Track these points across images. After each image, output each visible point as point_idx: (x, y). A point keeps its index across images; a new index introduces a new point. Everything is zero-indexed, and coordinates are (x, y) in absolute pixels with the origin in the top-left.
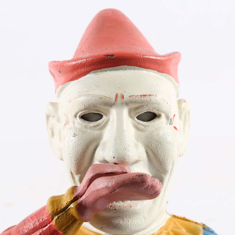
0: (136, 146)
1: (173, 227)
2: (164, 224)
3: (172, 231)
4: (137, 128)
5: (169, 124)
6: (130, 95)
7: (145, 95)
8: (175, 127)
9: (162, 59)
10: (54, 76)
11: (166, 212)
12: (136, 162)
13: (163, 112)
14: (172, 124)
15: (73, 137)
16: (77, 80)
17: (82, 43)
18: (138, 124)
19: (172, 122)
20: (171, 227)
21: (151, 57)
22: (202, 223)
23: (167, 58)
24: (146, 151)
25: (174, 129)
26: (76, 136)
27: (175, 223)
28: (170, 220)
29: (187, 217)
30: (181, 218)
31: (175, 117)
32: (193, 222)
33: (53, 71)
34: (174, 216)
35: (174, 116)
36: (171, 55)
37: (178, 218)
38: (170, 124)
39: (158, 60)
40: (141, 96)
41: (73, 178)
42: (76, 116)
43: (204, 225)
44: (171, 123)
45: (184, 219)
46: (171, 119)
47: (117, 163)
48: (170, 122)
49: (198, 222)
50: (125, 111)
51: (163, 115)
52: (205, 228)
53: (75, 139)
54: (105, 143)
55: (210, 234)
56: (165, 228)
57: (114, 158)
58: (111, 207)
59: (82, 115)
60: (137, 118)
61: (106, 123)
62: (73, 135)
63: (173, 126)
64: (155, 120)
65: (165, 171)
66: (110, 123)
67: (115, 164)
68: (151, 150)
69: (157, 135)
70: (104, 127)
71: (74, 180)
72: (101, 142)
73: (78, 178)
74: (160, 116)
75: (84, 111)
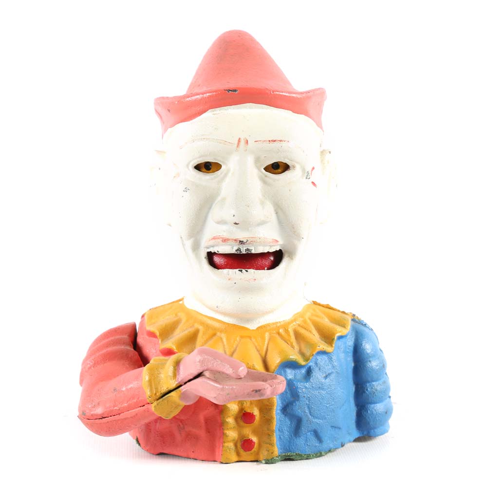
0: (262, 203)
1: (312, 315)
3: (310, 320)
4: (265, 182)
5: (305, 178)
6: (256, 140)
7: (275, 141)
8: (313, 183)
9: (299, 96)
10: (161, 117)
11: (305, 298)
12: (262, 223)
13: (297, 163)
14: (309, 178)
15: (184, 191)
16: (191, 121)
17: (198, 74)
18: (266, 176)
19: (310, 176)
20: (308, 315)
21: (284, 94)
22: (351, 313)
23: (304, 95)
24: (275, 210)
25: (312, 185)
26: (188, 191)
27: (314, 310)
28: (308, 306)
29: (332, 305)
30: (323, 306)
31: (314, 171)
32: (339, 311)
33: (160, 109)
34: (315, 303)
35: (313, 168)
36: (311, 91)
37: (319, 305)
38: (307, 178)
39: (293, 97)
40: (269, 141)
41: (183, 245)
42: (188, 166)
43: (354, 315)
45: (328, 307)
46: (308, 172)
47: (237, 222)
48: (307, 175)
49: (346, 312)
50: (250, 160)
51: (298, 167)
52: (355, 320)
53: (187, 194)
54: (224, 199)
55: (362, 328)
56: (301, 315)
57: (234, 216)
58: (229, 279)
59: (195, 165)
60: (264, 169)
61: (226, 175)
62: (184, 189)
63: (311, 181)
64: (287, 172)
65: (299, 237)
66: (230, 174)
67: (236, 224)
68: (281, 209)
69: (290, 191)
70: (223, 179)
71: (184, 248)
72: (219, 198)
73: (189, 243)
74: (294, 167)
75: (198, 159)
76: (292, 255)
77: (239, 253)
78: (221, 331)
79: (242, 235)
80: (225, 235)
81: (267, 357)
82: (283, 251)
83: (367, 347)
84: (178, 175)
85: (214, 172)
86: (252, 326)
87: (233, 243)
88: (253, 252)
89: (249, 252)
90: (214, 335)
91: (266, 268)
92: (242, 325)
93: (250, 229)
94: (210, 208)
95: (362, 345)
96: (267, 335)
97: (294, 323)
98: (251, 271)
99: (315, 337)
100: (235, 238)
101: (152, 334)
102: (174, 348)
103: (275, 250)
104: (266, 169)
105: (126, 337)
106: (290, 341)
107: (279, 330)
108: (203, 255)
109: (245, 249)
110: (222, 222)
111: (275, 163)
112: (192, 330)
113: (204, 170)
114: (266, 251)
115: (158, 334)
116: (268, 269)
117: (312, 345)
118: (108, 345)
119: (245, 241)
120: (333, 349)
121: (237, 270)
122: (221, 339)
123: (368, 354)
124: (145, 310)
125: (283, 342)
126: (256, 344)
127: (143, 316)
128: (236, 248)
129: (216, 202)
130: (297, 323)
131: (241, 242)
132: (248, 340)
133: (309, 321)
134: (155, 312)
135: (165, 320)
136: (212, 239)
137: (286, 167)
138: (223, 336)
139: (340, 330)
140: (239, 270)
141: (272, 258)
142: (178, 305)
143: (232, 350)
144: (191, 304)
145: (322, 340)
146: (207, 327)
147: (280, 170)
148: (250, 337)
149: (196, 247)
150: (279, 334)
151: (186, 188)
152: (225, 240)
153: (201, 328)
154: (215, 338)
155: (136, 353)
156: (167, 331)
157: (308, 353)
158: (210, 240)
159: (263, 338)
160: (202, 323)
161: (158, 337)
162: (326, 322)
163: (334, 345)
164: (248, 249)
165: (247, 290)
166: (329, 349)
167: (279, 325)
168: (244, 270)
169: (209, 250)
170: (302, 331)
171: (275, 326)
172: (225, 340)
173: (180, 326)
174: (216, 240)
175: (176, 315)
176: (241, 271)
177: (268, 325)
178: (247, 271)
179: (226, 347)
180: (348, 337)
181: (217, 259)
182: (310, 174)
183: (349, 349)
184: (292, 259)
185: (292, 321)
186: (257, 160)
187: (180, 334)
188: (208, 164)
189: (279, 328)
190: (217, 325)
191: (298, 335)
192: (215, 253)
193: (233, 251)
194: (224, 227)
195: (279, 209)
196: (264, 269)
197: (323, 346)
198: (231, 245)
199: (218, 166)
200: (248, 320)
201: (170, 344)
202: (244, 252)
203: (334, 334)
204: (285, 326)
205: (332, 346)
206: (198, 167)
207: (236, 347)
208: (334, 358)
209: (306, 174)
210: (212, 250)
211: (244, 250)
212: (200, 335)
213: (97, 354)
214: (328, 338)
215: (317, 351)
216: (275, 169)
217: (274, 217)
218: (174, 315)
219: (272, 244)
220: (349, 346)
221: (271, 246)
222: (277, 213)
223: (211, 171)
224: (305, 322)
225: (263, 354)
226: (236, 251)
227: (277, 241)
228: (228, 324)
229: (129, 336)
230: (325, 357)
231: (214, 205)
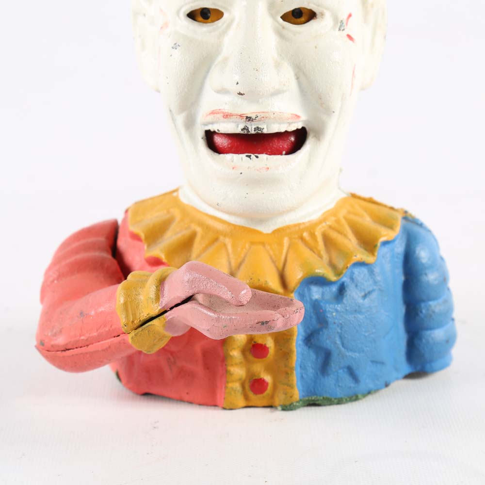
0: (278, 66)
1: (349, 212)
2: (332, 206)
3: (345, 218)
4: (281, 35)
5: (337, 29)
8: (349, 36)
11: (339, 188)
12: (277, 93)
13: (327, 9)
14: (343, 30)
15: (173, 48)
18: (283, 28)
19: (344, 26)
20: (342, 213)
22: (402, 209)
24: (296, 75)
25: (347, 39)
26: (178, 48)
27: (352, 205)
28: (343, 201)
29: (377, 198)
30: (364, 200)
31: (351, 19)
32: (385, 206)
34: (354, 196)
35: (350, 16)
37: (359, 198)
38: (339, 30)
41: (174, 120)
42: (178, 13)
43: (406, 212)
44: (342, 28)
45: (371, 201)
46: (342, 21)
47: (242, 92)
48: (341, 26)
49: (396, 206)
50: (262, 5)
51: (328, 14)
52: (407, 218)
53: (177, 53)
54: (226, 60)
55: (416, 229)
56: (334, 212)
57: (237, 83)
58: (233, 168)
59: (188, 12)
60: (281, 17)
61: (229, 26)
62: (173, 45)
63: (346, 34)
64: (312, 22)
65: (329, 111)
66: (234, 26)
67: (240, 94)
68: (304, 73)
69: (316, 47)
70: (224, 32)
71: (174, 123)
72: (220, 58)
73: (180, 119)
74: (322, 14)
75: (192, 5)
76: (319, 135)
77: (246, 133)
78: (225, 235)
79: (250, 110)
80: (227, 109)
81: (285, 270)
82: (307, 129)
83: (423, 255)
84: (166, 25)
85: (213, 21)
86: (267, 229)
87: (238, 120)
88: (265, 131)
89: (260, 132)
90: (216, 239)
91: (284, 152)
92: (253, 227)
93: (260, 101)
94: (208, 72)
95: (414, 252)
96: (286, 241)
97: (324, 224)
98: (263, 157)
99: (351, 242)
100: (240, 113)
101: (135, 237)
102: (163, 257)
103: (295, 129)
104: (285, 17)
105: (102, 239)
106: (316, 248)
107: (302, 234)
108: (200, 134)
109: (253, 127)
110: (223, 91)
111: (296, 9)
112: (187, 233)
113: (200, 19)
114: (283, 130)
115: (143, 236)
116: (287, 154)
117: (345, 254)
118: (77, 251)
119: (253, 117)
120: (375, 258)
121: (244, 156)
122: (225, 245)
123: (423, 264)
124: (129, 203)
125: (308, 250)
126: (271, 253)
127: (127, 211)
128: (242, 126)
129: (216, 63)
130: (328, 223)
131: (249, 119)
132: (261, 247)
133: (343, 221)
134: (141, 207)
135: (153, 217)
136: (210, 114)
137: (312, 15)
138: (228, 242)
139: (385, 233)
140: (247, 156)
141: (293, 139)
142: (171, 197)
143: (239, 260)
144: (187, 197)
145: (361, 247)
146: (207, 228)
147: (303, 19)
148: (263, 244)
149: (190, 124)
150: (302, 239)
151: (175, 44)
152: (227, 116)
153: (199, 230)
154: (217, 244)
155: (115, 262)
156: (155, 234)
157: (340, 264)
158: (207, 115)
159: (280, 244)
160: (201, 224)
161: (144, 241)
162: (367, 221)
163: (376, 254)
164: (258, 128)
165: (256, 182)
166: (369, 259)
167: (302, 227)
168: (253, 156)
169: (207, 128)
170: (334, 235)
171: (297, 228)
172: (229, 247)
173: (173, 227)
174: (215, 115)
175: (168, 212)
176: (249, 157)
177: (288, 227)
178: (257, 157)
179: (231, 256)
180: (397, 242)
181: (218, 140)
182: (345, 24)
183: (397, 258)
184: (319, 140)
185: (320, 222)
186: (271, 6)
187: (171, 237)
188: (205, 11)
189: (302, 231)
190: (220, 227)
191: (327, 240)
192: (214, 132)
193: (238, 130)
194: (226, 98)
195: (301, 74)
196: (281, 154)
197: (361, 255)
198: (235, 122)
199: (219, 14)
200: (261, 221)
201: (157, 252)
202: (253, 132)
203: (376, 239)
204: (311, 228)
205: (373, 254)
206: (192, 15)
207: (245, 256)
208: (377, 270)
209: (339, 24)
210: (212, 128)
211: (253, 130)
212: (197, 240)
213: (64, 263)
214: (368, 243)
215: (352, 262)
216: (296, 18)
217: (293, 85)
218: (165, 212)
219: (290, 121)
220: (398, 254)
221: (290, 124)
222: (298, 78)
223: (210, 20)
224: (338, 221)
225: (281, 266)
226: (242, 130)
227: (298, 117)
228: (235, 226)
229: (107, 238)
230: (364, 270)
231: (213, 67)
